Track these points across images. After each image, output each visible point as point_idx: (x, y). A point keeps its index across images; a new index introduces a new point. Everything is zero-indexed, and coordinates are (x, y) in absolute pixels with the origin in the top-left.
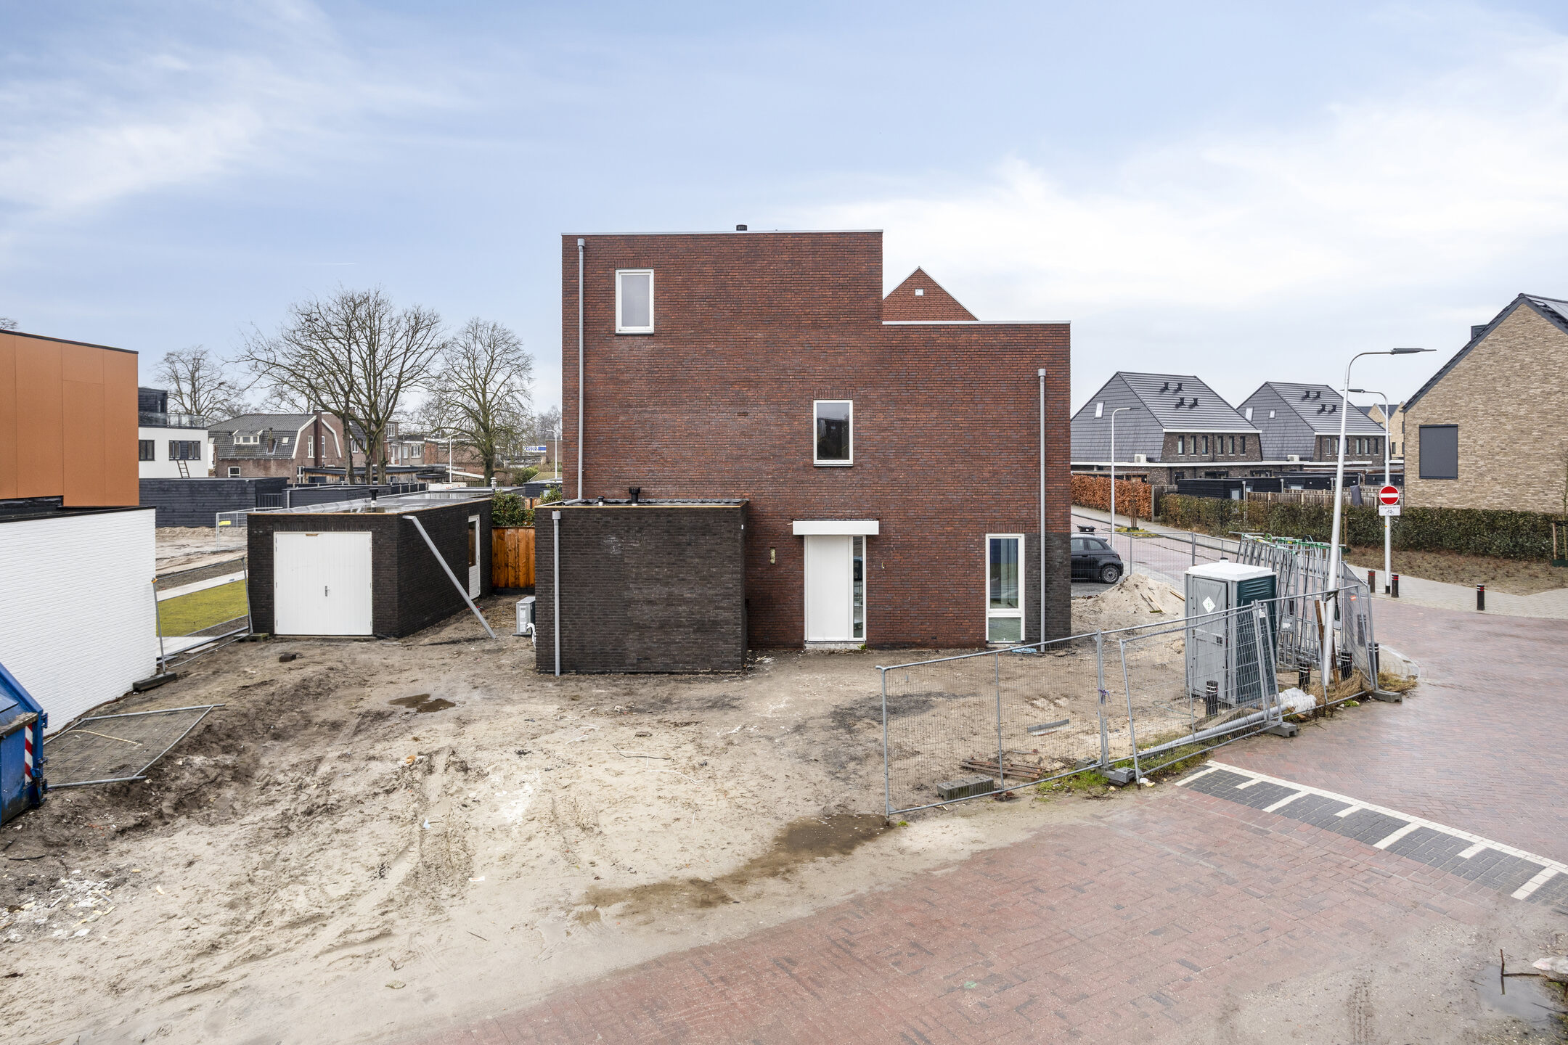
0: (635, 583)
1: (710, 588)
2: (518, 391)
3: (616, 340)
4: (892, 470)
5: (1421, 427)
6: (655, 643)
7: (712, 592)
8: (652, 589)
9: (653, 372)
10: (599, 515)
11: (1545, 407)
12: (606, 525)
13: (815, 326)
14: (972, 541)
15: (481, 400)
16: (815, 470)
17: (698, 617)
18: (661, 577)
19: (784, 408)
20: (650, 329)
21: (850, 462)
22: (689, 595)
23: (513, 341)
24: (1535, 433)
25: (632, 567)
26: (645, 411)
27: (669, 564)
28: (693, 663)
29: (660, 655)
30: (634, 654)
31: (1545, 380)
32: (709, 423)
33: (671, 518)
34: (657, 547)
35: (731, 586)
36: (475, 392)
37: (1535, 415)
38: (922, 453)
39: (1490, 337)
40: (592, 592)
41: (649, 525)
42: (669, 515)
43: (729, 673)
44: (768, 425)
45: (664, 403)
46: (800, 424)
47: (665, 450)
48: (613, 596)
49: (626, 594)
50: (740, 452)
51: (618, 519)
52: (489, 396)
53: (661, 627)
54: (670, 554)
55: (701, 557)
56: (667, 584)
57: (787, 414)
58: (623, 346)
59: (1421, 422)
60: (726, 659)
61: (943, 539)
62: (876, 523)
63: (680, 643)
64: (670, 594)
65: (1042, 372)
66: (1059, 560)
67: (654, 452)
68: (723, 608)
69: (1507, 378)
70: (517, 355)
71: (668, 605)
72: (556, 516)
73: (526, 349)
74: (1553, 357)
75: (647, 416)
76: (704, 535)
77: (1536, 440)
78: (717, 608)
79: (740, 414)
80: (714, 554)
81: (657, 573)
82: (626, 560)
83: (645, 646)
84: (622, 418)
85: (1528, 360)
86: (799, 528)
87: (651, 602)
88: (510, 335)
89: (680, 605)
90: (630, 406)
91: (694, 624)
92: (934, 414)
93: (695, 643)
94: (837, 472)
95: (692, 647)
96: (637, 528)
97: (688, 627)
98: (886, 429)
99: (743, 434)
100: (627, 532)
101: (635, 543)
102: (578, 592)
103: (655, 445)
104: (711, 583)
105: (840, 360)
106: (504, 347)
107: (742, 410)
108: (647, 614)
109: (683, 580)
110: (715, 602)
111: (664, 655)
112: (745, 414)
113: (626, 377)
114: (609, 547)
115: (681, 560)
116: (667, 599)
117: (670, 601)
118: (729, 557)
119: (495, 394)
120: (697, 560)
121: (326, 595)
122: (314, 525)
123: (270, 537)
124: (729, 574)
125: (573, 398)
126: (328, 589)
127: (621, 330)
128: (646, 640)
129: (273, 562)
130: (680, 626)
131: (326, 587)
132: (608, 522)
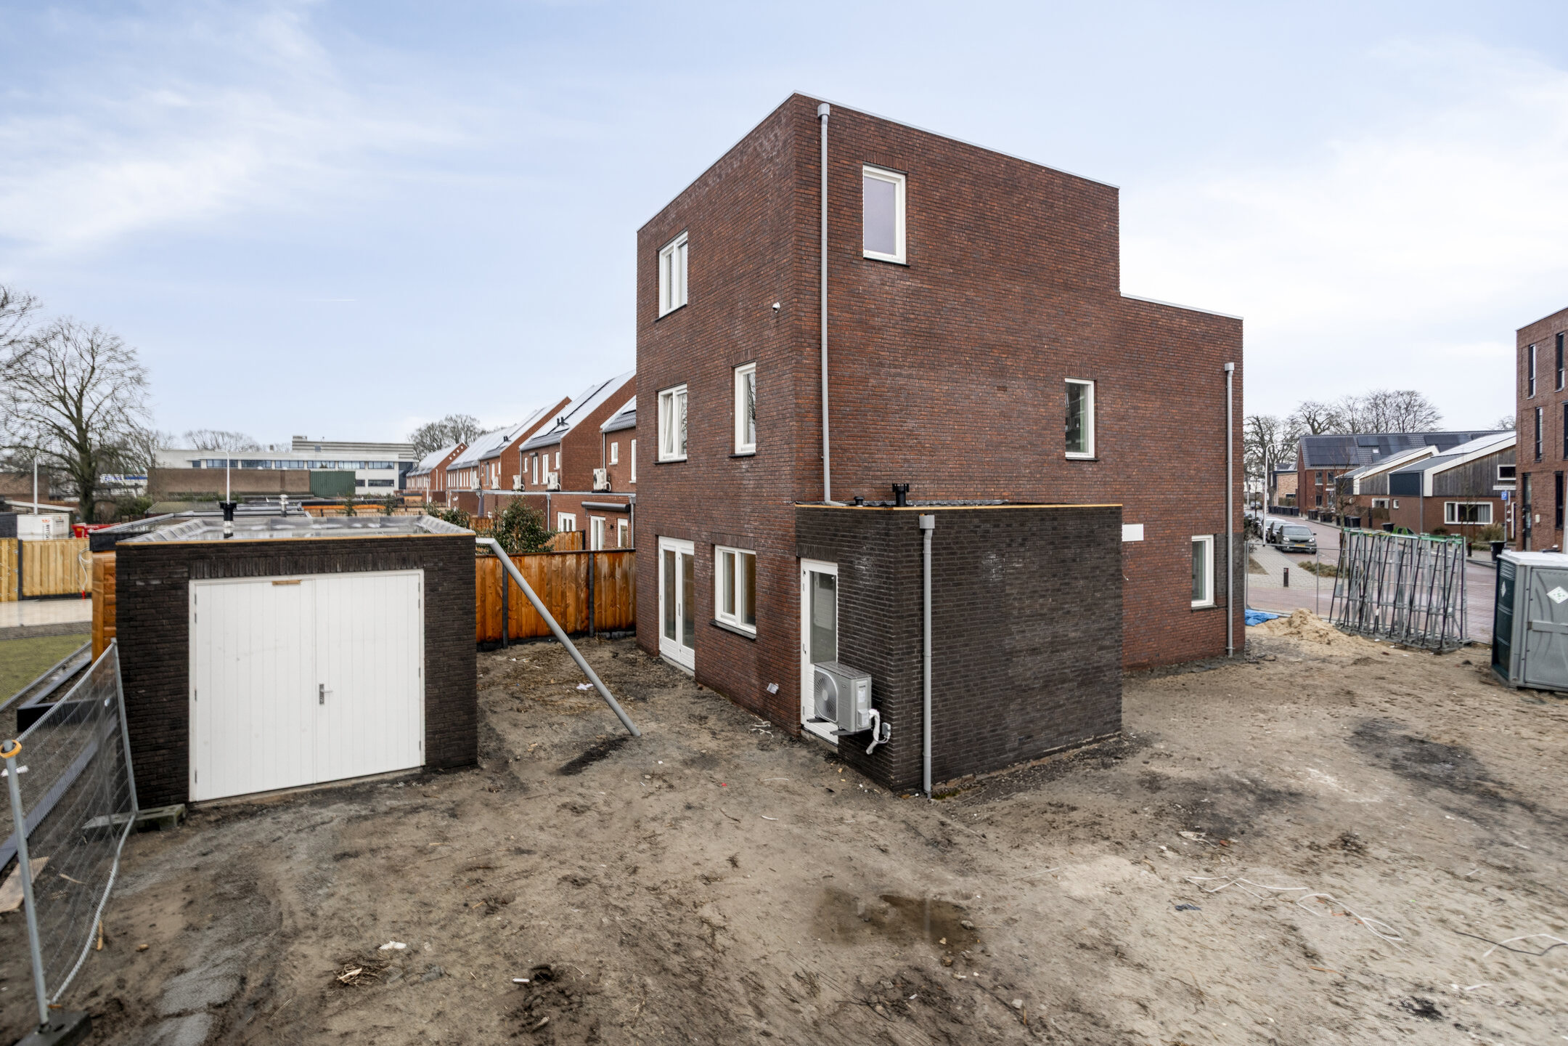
0: (1018, 623)
3: (864, 265)
4: (1128, 466)
6: (1038, 711)
7: (1096, 626)
8: (1035, 630)
9: (908, 320)
10: (976, 521)
12: (985, 535)
13: (1066, 287)
14: (1185, 544)
15: (75, 415)
16: (1066, 463)
17: (1081, 664)
18: (1045, 611)
19: (1040, 385)
20: (900, 258)
21: (1090, 454)
22: (1073, 634)
23: (125, 348)
25: (1015, 599)
26: (900, 375)
27: (1053, 591)
28: (1077, 731)
29: (1043, 729)
32: (968, 397)
33: (1056, 523)
34: (1042, 567)
35: (1113, 615)
36: (65, 405)
38: (1149, 447)
40: (967, 645)
41: (1033, 534)
42: (1055, 519)
43: (1110, 737)
44: (1026, 404)
45: (921, 365)
46: (1054, 406)
47: (922, 431)
48: (992, 647)
49: (1007, 643)
50: (1000, 438)
52: (86, 411)
53: (1045, 687)
54: (1054, 576)
55: (1086, 578)
56: (1051, 621)
57: (1042, 392)
58: (873, 276)
60: (1111, 721)
61: (1164, 543)
62: (1143, 526)
63: (1064, 705)
64: (1055, 636)
65: (1230, 366)
67: (910, 434)
70: (132, 364)
71: (1052, 652)
72: (929, 523)
73: (142, 359)
75: (902, 381)
76: (1089, 546)
78: (1101, 648)
79: (999, 388)
80: (1098, 572)
81: (1042, 605)
82: (1008, 590)
83: (1027, 718)
84: (872, 382)
87: (1034, 651)
88: (119, 341)
89: (1065, 650)
90: (881, 365)
91: (1079, 675)
92: (1158, 404)
93: (1078, 702)
94: (1084, 466)
95: (1076, 709)
96: (1020, 540)
97: (1072, 680)
98: (1122, 419)
99: (1003, 414)
100: (1009, 545)
101: (1018, 563)
102: (950, 648)
103: (911, 424)
104: (1094, 614)
105: (1087, 332)
106: (110, 354)
107: (1001, 382)
108: (1030, 669)
109: (1069, 612)
110: (1098, 639)
111: (1047, 727)
112: (1004, 389)
113: (877, 321)
114: (988, 570)
115: (1066, 584)
116: (1051, 643)
117: (1056, 645)
118: (1112, 575)
120: (1081, 582)
121: (322, 702)
122: (296, 563)
123: (180, 593)
124: (1111, 598)
125: (810, 346)
126: (326, 689)
127: (867, 253)
128: (1029, 709)
129: (187, 647)
130: (1063, 682)
131: (322, 686)
132: (988, 532)
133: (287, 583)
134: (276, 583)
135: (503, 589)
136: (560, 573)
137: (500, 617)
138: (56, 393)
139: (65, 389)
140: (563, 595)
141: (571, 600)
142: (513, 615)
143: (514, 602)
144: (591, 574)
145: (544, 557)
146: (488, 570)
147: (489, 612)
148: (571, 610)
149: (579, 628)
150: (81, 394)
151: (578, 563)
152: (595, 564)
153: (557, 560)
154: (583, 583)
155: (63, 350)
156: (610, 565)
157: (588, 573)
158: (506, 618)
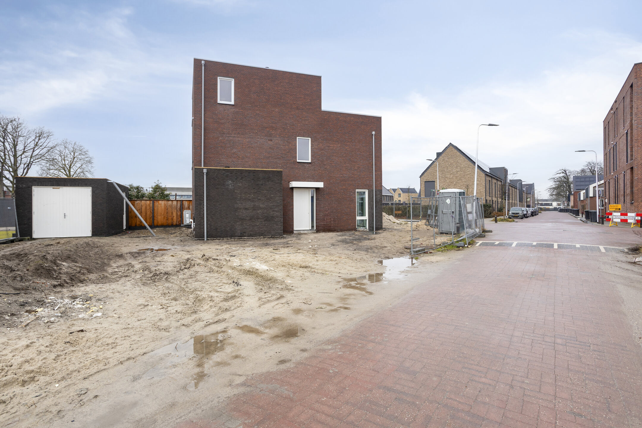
0: (240, 201)
1: (270, 203)
2: (87, 171)
3: (218, 106)
4: (325, 165)
5: (425, 182)
6: (248, 226)
7: (272, 204)
8: (247, 203)
9: (234, 120)
10: (224, 172)
11: (457, 175)
12: (227, 176)
13: (298, 108)
14: (352, 192)
15: (68, 174)
16: (298, 163)
17: (266, 215)
18: (250, 198)
19: (286, 139)
20: (232, 103)
21: (309, 161)
22: (262, 206)
23: (84, 150)
24: (454, 183)
25: (238, 194)
26: (230, 136)
27: (254, 193)
28: (264, 233)
29: (250, 231)
30: (239, 231)
31: (457, 168)
32: (257, 143)
33: (254, 174)
34: (249, 186)
35: (279, 202)
36: (65, 171)
37: (454, 178)
39: (443, 155)
40: (220, 205)
41: (246, 177)
43: (278, 237)
44: (280, 145)
45: (239, 133)
46: (291, 146)
47: (239, 153)
48: (230, 206)
49: (236, 205)
50: (269, 155)
51: (232, 174)
52: (72, 173)
53: (250, 219)
54: (254, 189)
55: (267, 190)
56: (253, 201)
57: (287, 142)
58: (221, 108)
59: (425, 180)
60: (277, 232)
61: (342, 191)
62: (323, 183)
63: (258, 225)
64: (254, 205)
65: (374, 133)
66: (379, 199)
67: (234, 153)
68: (276, 211)
69: (447, 167)
70: (86, 156)
71: (253, 210)
72: (205, 171)
73: (90, 154)
74: (458, 161)
75: (231, 138)
76: (268, 181)
77: (455, 185)
78: (273, 211)
79: (269, 140)
80: (272, 189)
81: (249, 197)
82: (236, 191)
83: (244, 227)
84: (220, 138)
85: (452, 162)
86: (294, 184)
87: (246, 209)
88: (83, 148)
89: (258, 210)
90: (224, 134)
91: (264, 218)
92: (339, 145)
93: (265, 225)
94: (306, 165)
95: (263, 227)
96: (240, 178)
97: (262, 219)
98: (322, 150)
99: (270, 148)
100: (236, 179)
101: (240, 184)
102: (214, 205)
103: (235, 150)
104: (271, 201)
105: (307, 122)
106: (80, 152)
107: (270, 138)
108: (244, 214)
109: (260, 199)
110: (273, 208)
111: (252, 231)
112: (271, 140)
113: (222, 121)
114: (228, 185)
115: (259, 191)
116: (253, 208)
117: (255, 208)
118: (278, 190)
119: (75, 173)
120: (265, 191)
121: (65, 218)
122: (58, 183)
123: (30, 189)
124: (278, 197)
125: (199, 129)
126: (66, 214)
127: (219, 101)
128: (244, 225)
129: (32, 201)
130: (258, 219)
131: (65, 214)
132: (228, 175)
133: (56, 188)
134: (53, 188)
135: (152, 210)
136: (171, 206)
137: (151, 219)
138: (61, 166)
139: (65, 165)
140: (172, 213)
141: (175, 214)
142: (156, 218)
143: (156, 215)
144: (181, 207)
145: (166, 201)
146: (148, 204)
147: (148, 217)
148: (175, 218)
149: (177, 224)
150: (70, 168)
151: (177, 203)
152: (183, 204)
153: (170, 202)
154: (179, 210)
155: (64, 151)
156: (188, 205)
157: (180, 207)
158: (153, 219)
